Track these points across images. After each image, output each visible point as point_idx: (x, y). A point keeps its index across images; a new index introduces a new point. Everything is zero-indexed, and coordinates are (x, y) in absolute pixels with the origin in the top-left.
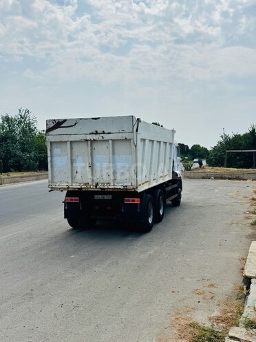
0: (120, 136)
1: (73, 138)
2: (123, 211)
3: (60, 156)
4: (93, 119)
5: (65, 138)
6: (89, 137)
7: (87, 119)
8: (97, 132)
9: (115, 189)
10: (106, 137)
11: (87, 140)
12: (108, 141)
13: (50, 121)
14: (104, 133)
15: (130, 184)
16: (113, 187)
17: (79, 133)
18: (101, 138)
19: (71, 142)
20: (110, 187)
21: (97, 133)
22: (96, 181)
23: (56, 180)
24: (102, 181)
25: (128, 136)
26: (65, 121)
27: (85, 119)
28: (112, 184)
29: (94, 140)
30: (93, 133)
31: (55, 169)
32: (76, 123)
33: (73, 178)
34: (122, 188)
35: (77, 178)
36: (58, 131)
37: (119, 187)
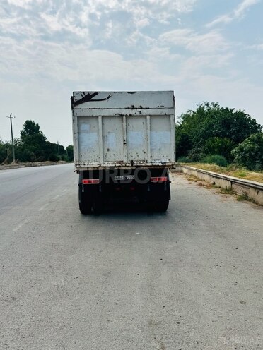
0: (159, 112)
1: (106, 113)
2: (149, 190)
3: (87, 132)
4: (128, 92)
5: (95, 113)
6: (124, 112)
7: (121, 93)
8: (133, 106)
9: (152, 166)
10: (144, 112)
11: (122, 116)
12: (146, 116)
13: (78, 93)
14: (141, 108)
15: (168, 161)
16: (151, 164)
17: (113, 108)
18: (138, 114)
19: (103, 117)
20: (148, 164)
21: (133, 108)
22: (131, 159)
23: (83, 159)
24: (137, 159)
25: (168, 112)
26: (96, 93)
27: (119, 93)
28: (149, 161)
29: (130, 115)
30: (129, 108)
31: (82, 147)
32: (109, 96)
33: (104, 156)
34: (161, 164)
35: (108, 157)
36: (88, 104)
37: (157, 164)
